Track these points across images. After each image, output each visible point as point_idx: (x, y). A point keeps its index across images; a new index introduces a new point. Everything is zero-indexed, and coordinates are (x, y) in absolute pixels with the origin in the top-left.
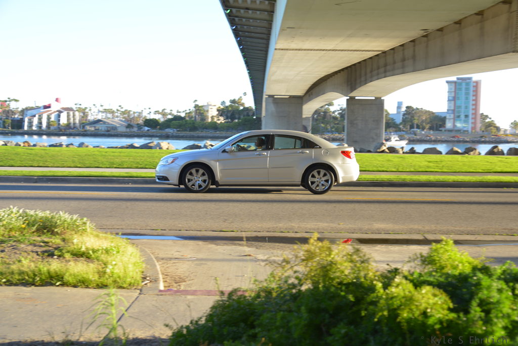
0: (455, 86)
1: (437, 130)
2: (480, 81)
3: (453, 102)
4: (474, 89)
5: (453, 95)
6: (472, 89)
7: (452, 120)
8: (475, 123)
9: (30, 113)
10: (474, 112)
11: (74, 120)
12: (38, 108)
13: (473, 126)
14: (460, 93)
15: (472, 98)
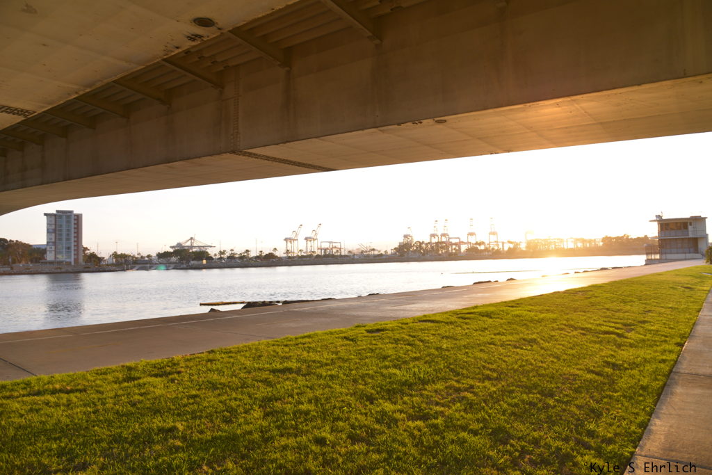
0: (56, 219)
1: (37, 262)
2: (81, 215)
3: (53, 234)
4: (75, 222)
5: (53, 227)
7: (53, 252)
8: (77, 255)
10: (76, 244)
14: (61, 226)
15: (73, 230)
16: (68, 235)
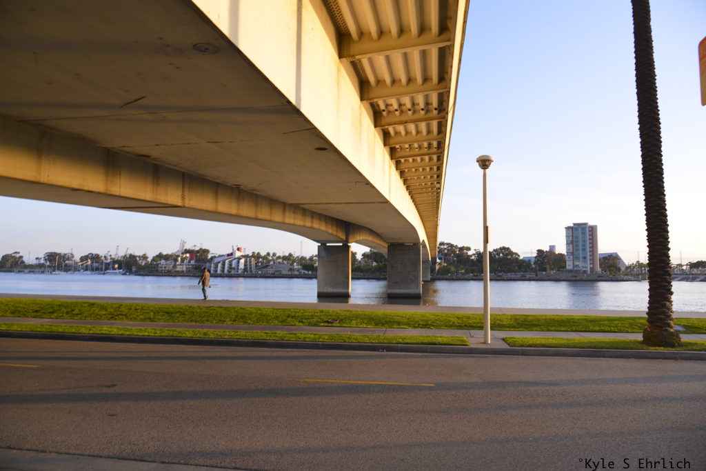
0: (573, 231)
1: (559, 270)
2: (596, 226)
3: (571, 245)
4: (590, 233)
5: (571, 239)
6: (588, 233)
7: (572, 262)
8: (593, 264)
9: (216, 260)
10: (591, 254)
11: (250, 265)
12: (223, 256)
13: (591, 266)
14: (577, 238)
15: (588, 241)
16: (584, 245)
